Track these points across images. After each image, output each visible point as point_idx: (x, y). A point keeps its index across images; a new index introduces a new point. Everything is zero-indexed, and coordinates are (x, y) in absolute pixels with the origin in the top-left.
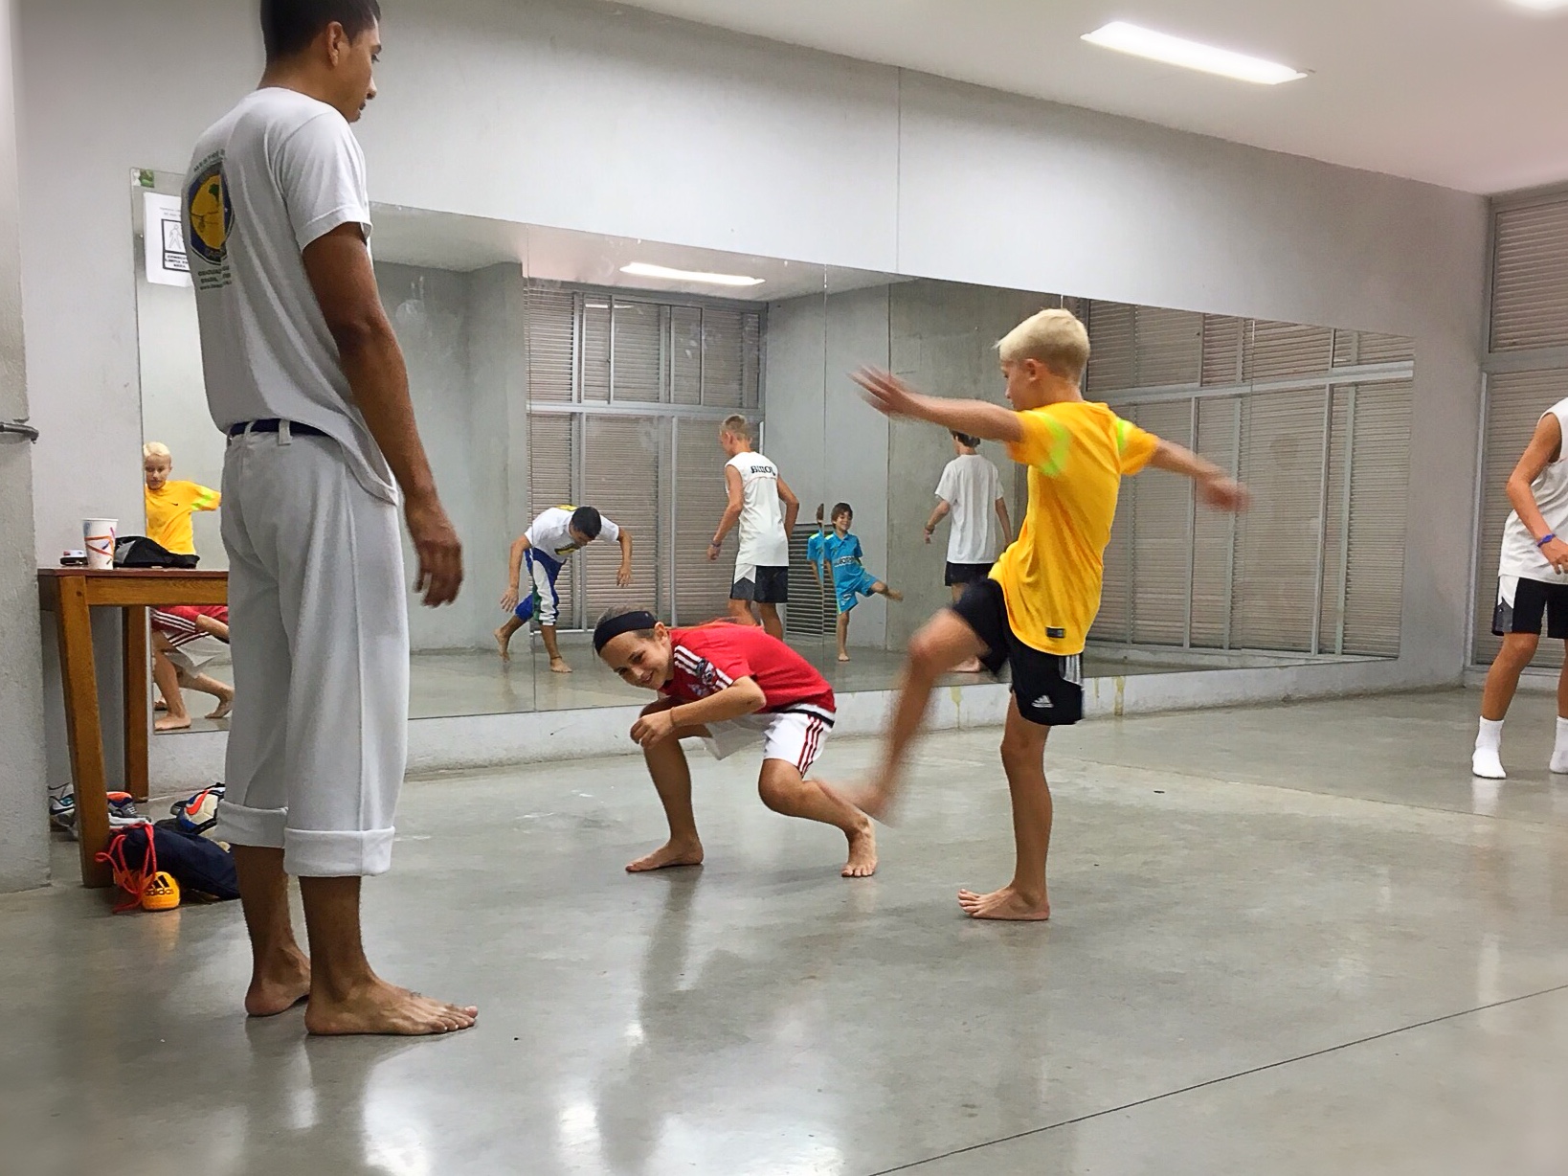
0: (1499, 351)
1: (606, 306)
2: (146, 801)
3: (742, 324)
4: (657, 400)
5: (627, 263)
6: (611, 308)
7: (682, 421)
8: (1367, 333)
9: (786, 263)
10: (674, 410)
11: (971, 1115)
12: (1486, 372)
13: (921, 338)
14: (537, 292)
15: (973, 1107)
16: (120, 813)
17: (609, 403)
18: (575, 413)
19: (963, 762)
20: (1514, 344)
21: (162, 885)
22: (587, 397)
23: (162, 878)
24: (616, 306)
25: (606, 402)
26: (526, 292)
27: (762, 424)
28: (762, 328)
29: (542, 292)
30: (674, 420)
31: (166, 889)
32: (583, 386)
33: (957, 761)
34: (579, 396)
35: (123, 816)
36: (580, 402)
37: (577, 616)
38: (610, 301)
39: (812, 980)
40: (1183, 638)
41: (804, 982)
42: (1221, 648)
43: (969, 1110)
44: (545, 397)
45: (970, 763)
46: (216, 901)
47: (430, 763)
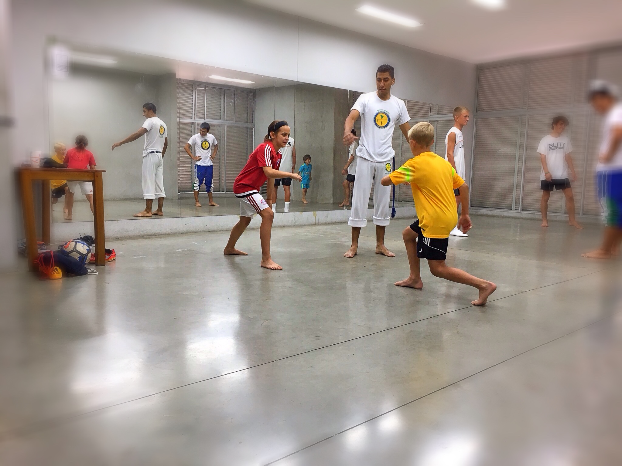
0: (479, 112)
1: (204, 89)
2: (49, 245)
3: (248, 96)
4: (220, 119)
5: (210, 75)
6: (205, 89)
7: (228, 126)
8: (440, 105)
9: (262, 76)
10: (226, 123)
11: (319, 339)
12: (475, 118)
13: (305, 102)
14: (182, 83)
15: (319, 337)
16: (41, 248)
18: (193, 123)
19: (317, 235)
20: (484, 110)
21: (56, 271)
23: (56, 269)
24: (207, 89)
25: (204, 119)
26: (178, 83)
27: (254, 128)
28: (254, 97)
29: (183, 83)
30: (226, 126)
31: (57, 272)
32: (196, 114)
33: (315, 235)
34: (195, 117)
35: (42, 249)
38: (205, 87)
39: (269, 300)
41: (267, 300)
43: (318, 338)
44: (184, 117)
45: (319, 235)
46: (74, 276)
47: (145, 233)
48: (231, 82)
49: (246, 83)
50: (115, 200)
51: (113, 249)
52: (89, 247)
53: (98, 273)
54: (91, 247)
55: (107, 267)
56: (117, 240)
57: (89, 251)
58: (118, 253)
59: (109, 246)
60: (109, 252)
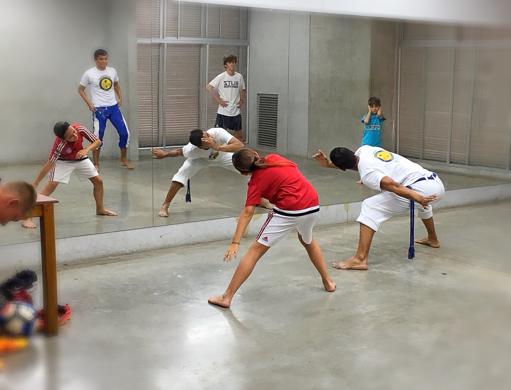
4: (200, 37)
7: (211, 46)
10: (208, 41)
17: (178, 38)
18: (161, 44)
22: (167, 36)
25: (176, 38)
27: (248, 46)
30: (208, 46)
32: (165, 30)
34: (163, 35)
36: (163, 38)
37: (160, 139)
40: (446, 158)
42: (464, 164)
44: (147, 36)
47: (104, 253)
51: (67, 304)
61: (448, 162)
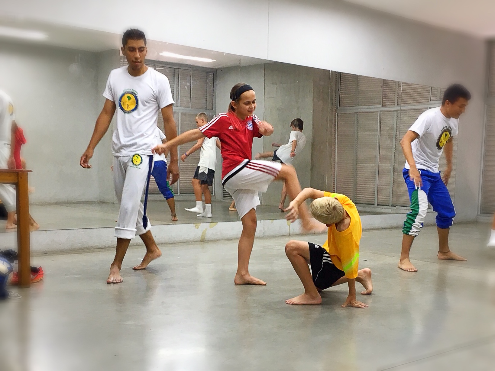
3: (207, 77)
7: (183, 114)
9: (225, 54)
10: (180, 109)
13: (276, 85)
24: (157, 68)
40: (374, 202)
42: (389, 206)
47: (80, 246)
48: (186, 60)
49: (205, 61)
50: (44, 204)
51: (41, 267)
52: (10, 265)
53: (21, 297)
54: (13, 264)
55: (33, 289)
56: (46, 255)
57: (11, 270)
58: (47, 271)
59: (35, 262)
60: (36, 271)
61: (376, 204)
